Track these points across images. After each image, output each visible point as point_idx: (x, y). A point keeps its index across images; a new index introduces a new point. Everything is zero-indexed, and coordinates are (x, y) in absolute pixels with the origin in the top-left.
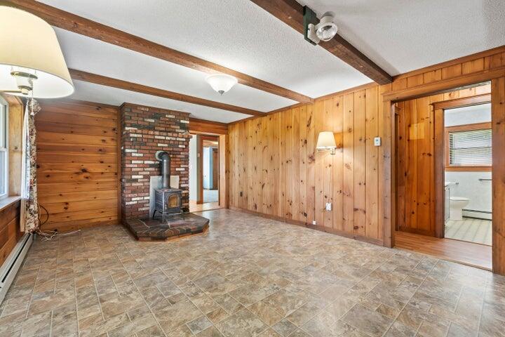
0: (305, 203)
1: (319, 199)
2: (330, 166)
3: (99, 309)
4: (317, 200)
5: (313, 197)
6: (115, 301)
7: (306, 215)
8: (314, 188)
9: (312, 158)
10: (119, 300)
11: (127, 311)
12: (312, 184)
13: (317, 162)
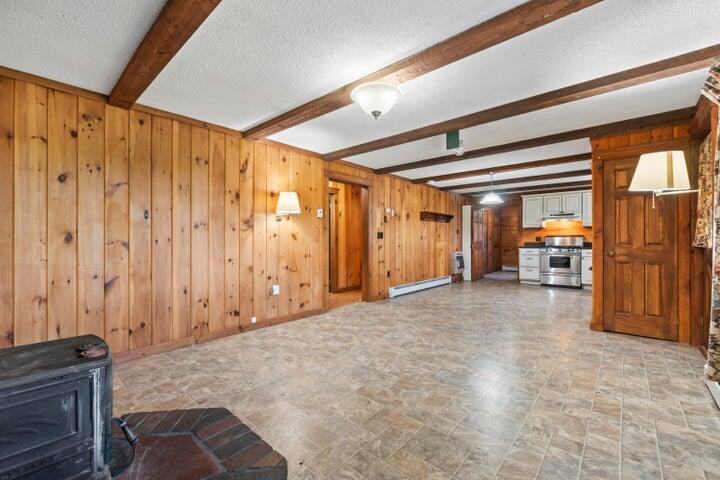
0: (236, 295)
1: (260, 283)
2: (275, 236)
3: (590, 439)
4: (257, 285)
5: (250, 283)
6: (563, 433)
7: (237, 313)
8: (251, 269)
9: (249, 223)
10: (556, 431)
11: (559, 413)
12: (249, 263)
13: (257, 229)
